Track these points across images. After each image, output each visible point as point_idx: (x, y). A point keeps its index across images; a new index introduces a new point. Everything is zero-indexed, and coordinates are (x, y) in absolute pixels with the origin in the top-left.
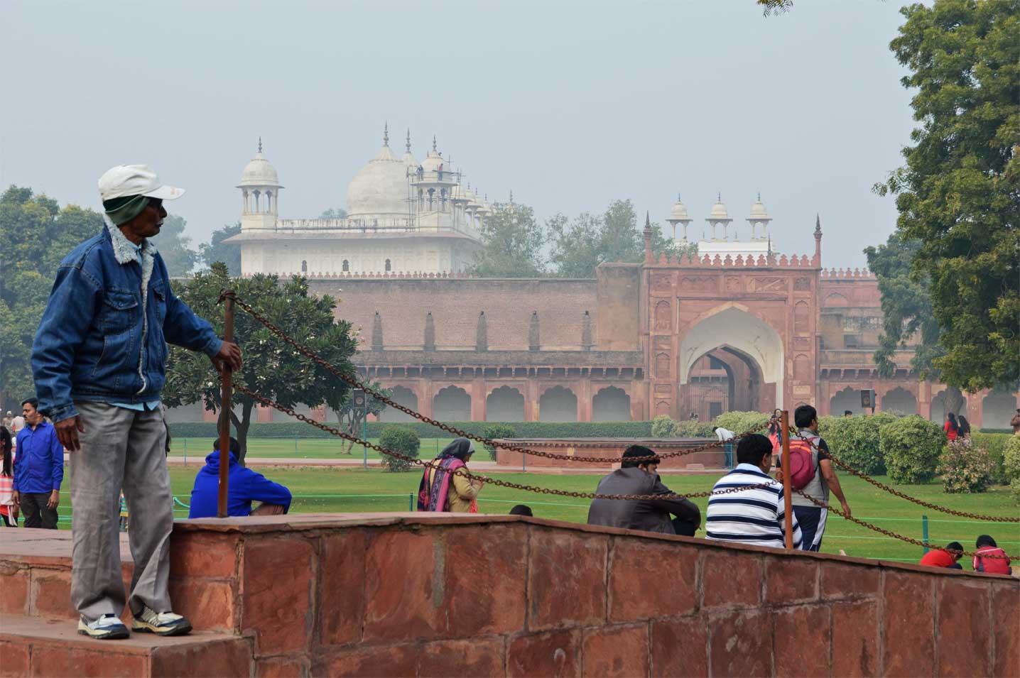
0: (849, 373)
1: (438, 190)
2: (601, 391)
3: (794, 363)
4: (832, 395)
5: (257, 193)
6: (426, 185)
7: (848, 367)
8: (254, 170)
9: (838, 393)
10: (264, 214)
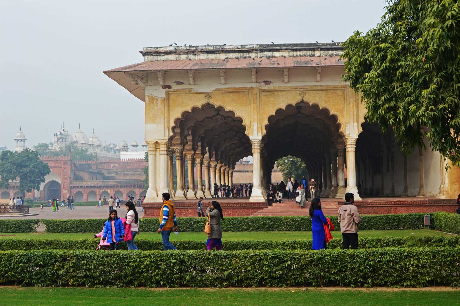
0: (78, 187)
1: (61, 139)
2: (16, 192)
3: (64, 184)
4: (75, 193)
5: (21, 141)
6: (58, 138)
7: (78, 185)
8: (18, 135)
9: (76, 192)
10: (20, 146)
